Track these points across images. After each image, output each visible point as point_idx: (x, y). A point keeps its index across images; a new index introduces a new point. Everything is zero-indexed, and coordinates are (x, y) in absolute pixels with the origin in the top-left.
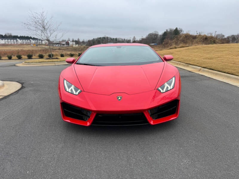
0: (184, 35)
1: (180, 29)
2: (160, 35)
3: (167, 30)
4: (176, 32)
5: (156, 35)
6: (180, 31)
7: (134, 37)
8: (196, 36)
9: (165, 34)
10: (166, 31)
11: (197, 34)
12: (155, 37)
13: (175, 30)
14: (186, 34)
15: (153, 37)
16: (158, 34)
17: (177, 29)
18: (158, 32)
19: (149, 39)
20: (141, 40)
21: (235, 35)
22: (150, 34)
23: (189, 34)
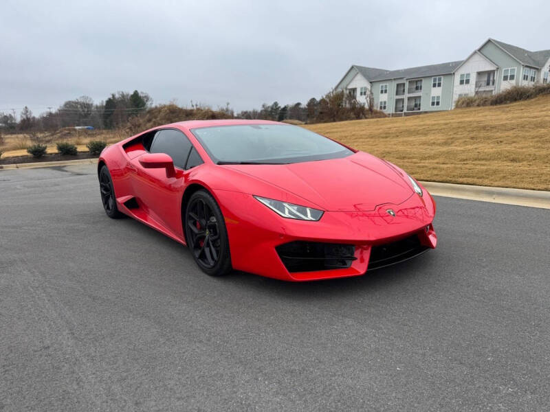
0: (166, 109)
1: (144, 95)
2: (97, 107)
3: (113, 96)
4: (137, 101)
5: (87, 106)
6: (145, 99)
7: (26, 108)
8: (192, 110)
9: (111, 103)
10: (111, 97)
11: (193, 106)
12: (83, 111)
13: (132, 96)
14: (170, 106)
15: (81, 110)
16: (90, 103)
17: (136, 94)
18: (91, 99)
19: (68, 115)
20: (45, 116)
22: (70, 102)
23: (176, 107)
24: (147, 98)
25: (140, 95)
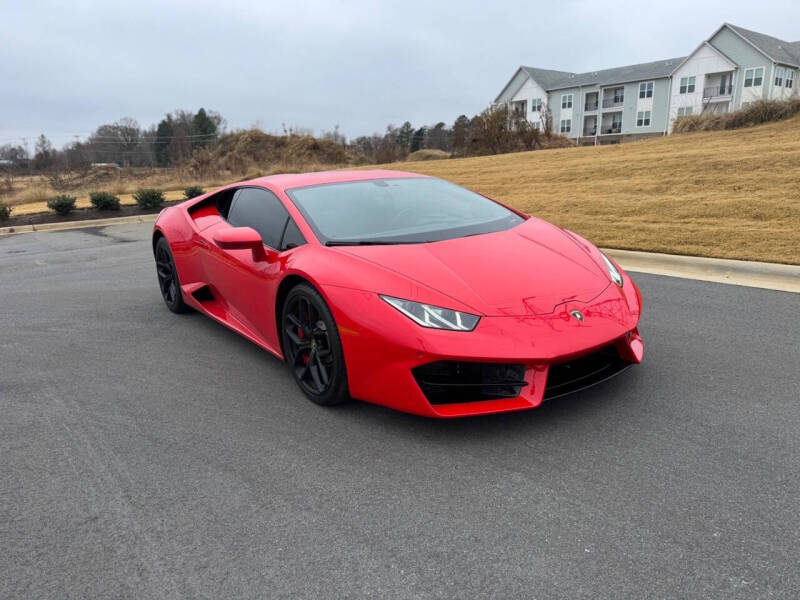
0: (247, 136)
1: (213, 115)
2: (145, 134)
3: (169, 117)
4: (204, 124)
5: (131, 132)
6: (216, 121)
7: (43, 136)
8: (284, 138)
9: (166, 127)
10: (165, 118)
11: (285, 131)
12: (126, 140)
13: (196, 117)
14: (252, 131)
15: (122, 138)
16: (136, 127)
17: (202, 113)
18: (136, 122)
19: (104, 145)
20: (70, 147)
21: (369, 138)
22: (106, 126)
23: (261, 133)
24: (219, 119)
25: (208, 114)
